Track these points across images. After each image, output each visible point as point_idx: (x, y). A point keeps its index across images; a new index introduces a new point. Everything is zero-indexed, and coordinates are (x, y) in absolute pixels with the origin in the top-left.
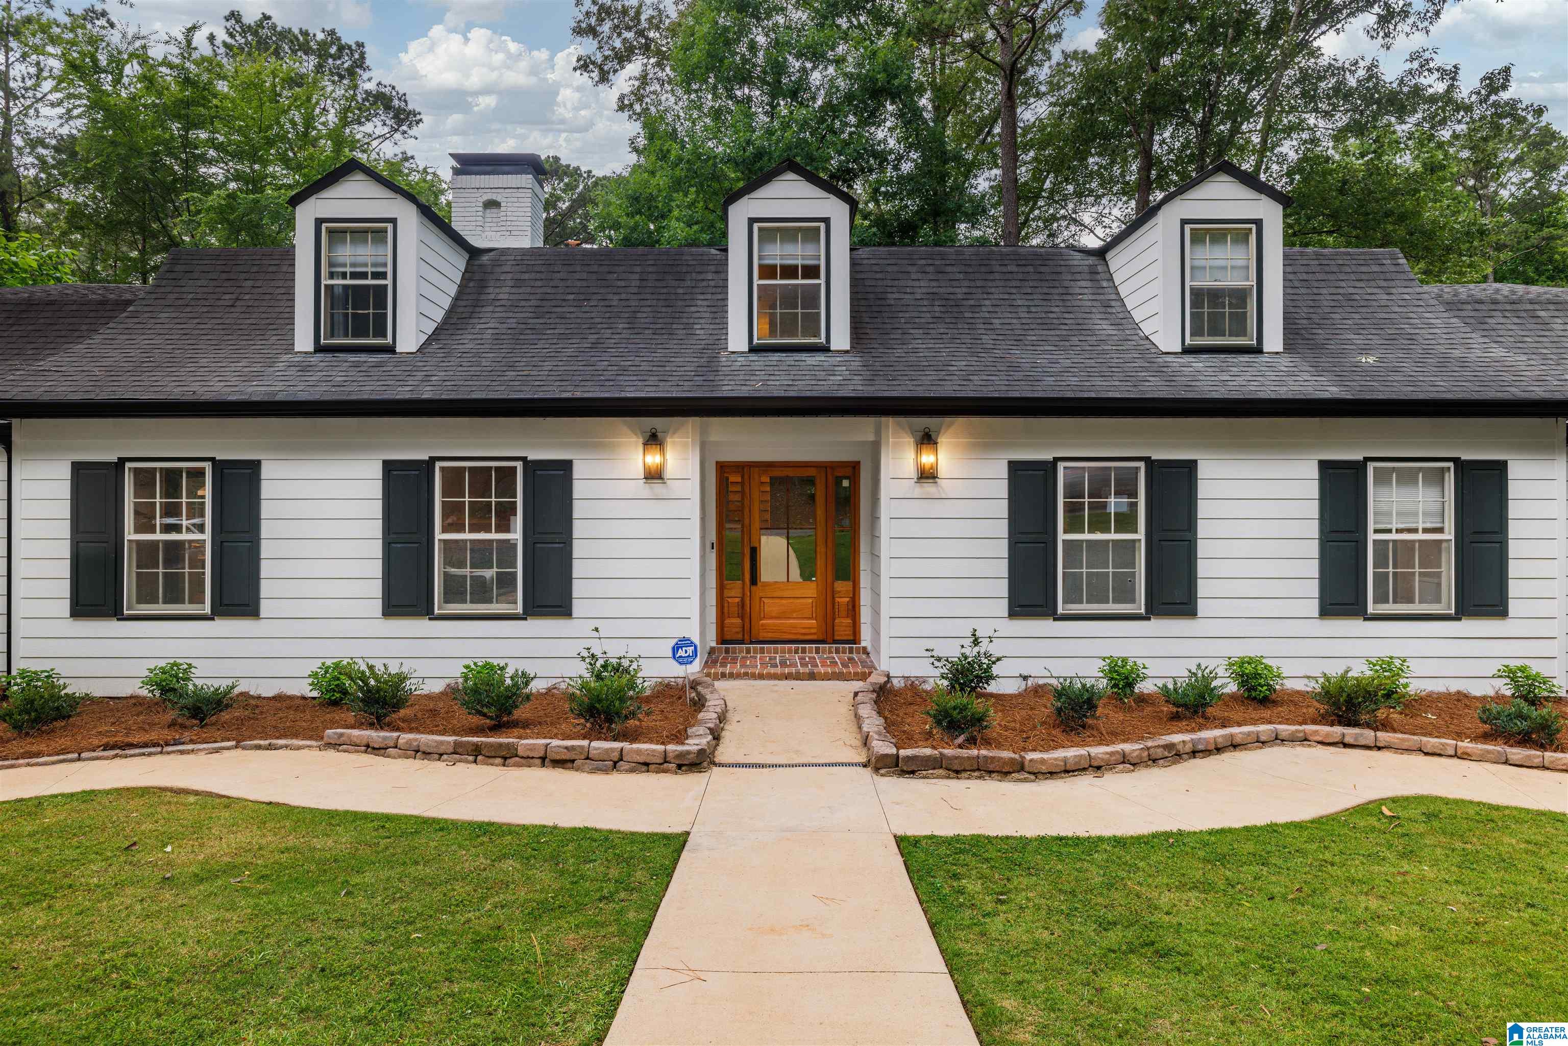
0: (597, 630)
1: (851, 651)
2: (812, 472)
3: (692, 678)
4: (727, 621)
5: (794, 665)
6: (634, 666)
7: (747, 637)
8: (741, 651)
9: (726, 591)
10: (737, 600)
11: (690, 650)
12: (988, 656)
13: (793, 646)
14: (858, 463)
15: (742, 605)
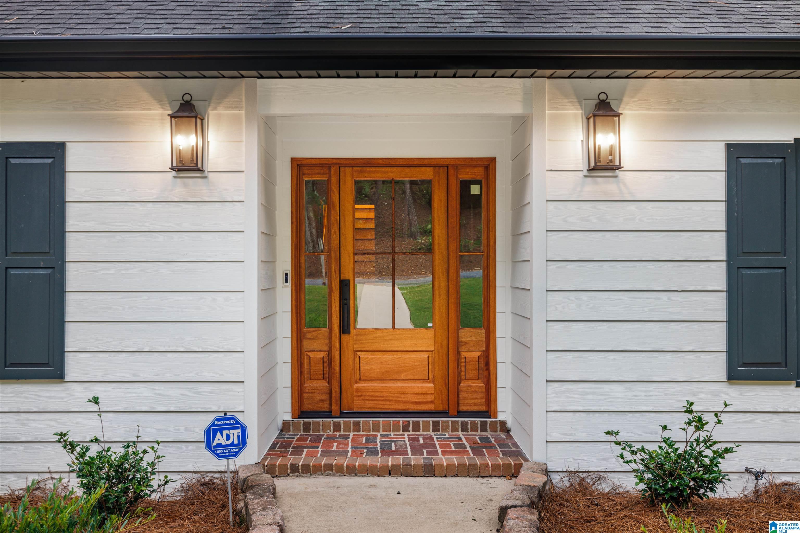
0: (96, 401)
1: (484, 427)
2: (428, 173)
3: (242, 475)
4: (308, 385)
5: (401, 451)
6: (149, 458)
7: (335, 407)
8: (326, 428)
9: (305, 342)
10: (322, 354)
11: (235, 434)
12: (709, 443)
13: (401, 420)
14: (493, 160)
15: (330, 360)
